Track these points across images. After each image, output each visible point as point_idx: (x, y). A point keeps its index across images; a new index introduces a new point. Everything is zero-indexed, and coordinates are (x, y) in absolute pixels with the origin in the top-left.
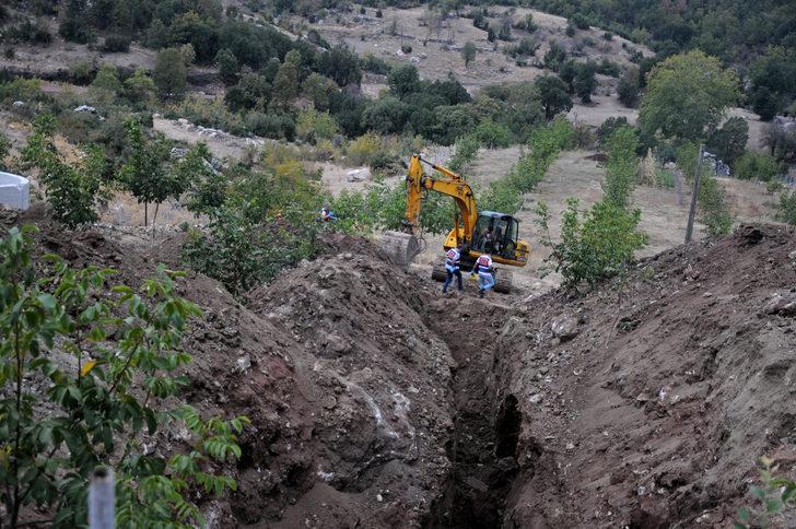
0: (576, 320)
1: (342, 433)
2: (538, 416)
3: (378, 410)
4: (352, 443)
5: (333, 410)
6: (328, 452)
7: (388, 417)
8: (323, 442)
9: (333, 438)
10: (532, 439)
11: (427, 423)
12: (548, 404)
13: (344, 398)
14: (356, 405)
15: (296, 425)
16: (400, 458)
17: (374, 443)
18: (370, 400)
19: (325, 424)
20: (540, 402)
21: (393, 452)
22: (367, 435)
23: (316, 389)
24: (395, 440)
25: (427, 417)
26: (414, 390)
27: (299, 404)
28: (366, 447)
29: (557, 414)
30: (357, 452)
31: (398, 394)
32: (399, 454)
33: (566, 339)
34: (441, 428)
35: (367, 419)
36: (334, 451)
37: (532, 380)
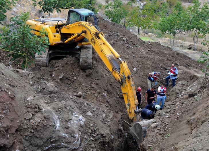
0: (199, 86)
1: (31, 132)
2: (152, 134)
3: (59, 123)
4: (37, 137)
5: (29, 120)
6: (23, 140)
7: (64, 126)
8: (21, 135)
9: (26, 134)
10: (143, 145)
11: (90, 131)
12: (159, 128)
13: (39, 115)
14: (43, 118)
15: (5, 125)
16: (66, 147)
17: (51, 138)
18: (55, 117)
19: (23, 127)
20: (155, 127)
21: (62, 144)
22: (46, 134)
23: (24, 109)
24: (65, 138)
25: (91, 128)
26: (90, 114)
27: (11, 116)
28: (45, 140)
29: (160, 134)
30: (40, 142)
31: (77, 115)
32: (66, 145)
33: (191, 95)
34: (98, 135)
35: (48, 126)
36: (26, 140)
37: (158, 115)
